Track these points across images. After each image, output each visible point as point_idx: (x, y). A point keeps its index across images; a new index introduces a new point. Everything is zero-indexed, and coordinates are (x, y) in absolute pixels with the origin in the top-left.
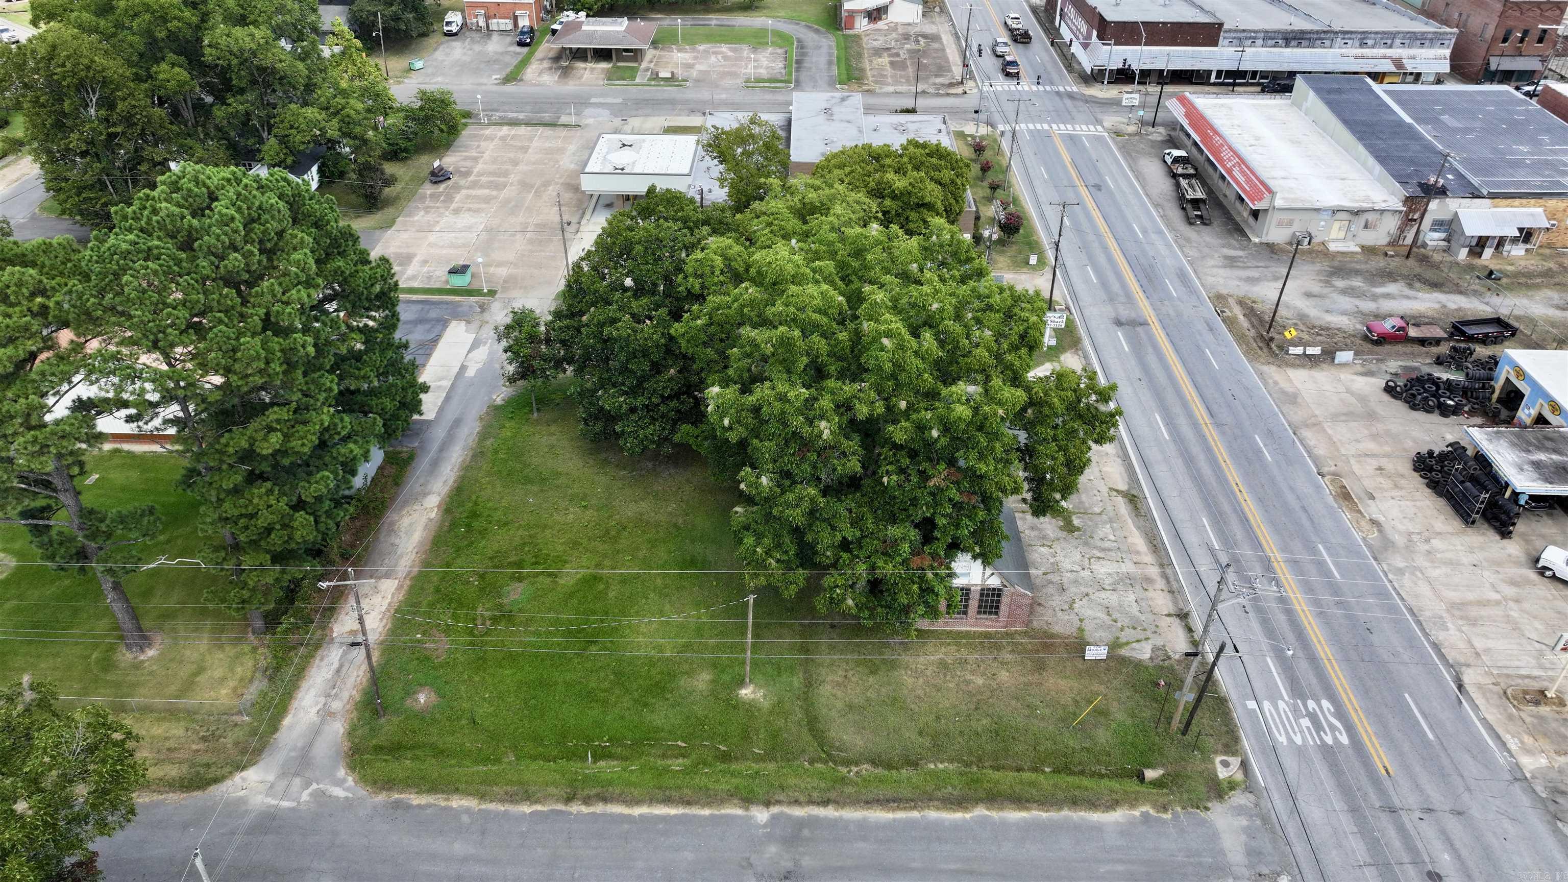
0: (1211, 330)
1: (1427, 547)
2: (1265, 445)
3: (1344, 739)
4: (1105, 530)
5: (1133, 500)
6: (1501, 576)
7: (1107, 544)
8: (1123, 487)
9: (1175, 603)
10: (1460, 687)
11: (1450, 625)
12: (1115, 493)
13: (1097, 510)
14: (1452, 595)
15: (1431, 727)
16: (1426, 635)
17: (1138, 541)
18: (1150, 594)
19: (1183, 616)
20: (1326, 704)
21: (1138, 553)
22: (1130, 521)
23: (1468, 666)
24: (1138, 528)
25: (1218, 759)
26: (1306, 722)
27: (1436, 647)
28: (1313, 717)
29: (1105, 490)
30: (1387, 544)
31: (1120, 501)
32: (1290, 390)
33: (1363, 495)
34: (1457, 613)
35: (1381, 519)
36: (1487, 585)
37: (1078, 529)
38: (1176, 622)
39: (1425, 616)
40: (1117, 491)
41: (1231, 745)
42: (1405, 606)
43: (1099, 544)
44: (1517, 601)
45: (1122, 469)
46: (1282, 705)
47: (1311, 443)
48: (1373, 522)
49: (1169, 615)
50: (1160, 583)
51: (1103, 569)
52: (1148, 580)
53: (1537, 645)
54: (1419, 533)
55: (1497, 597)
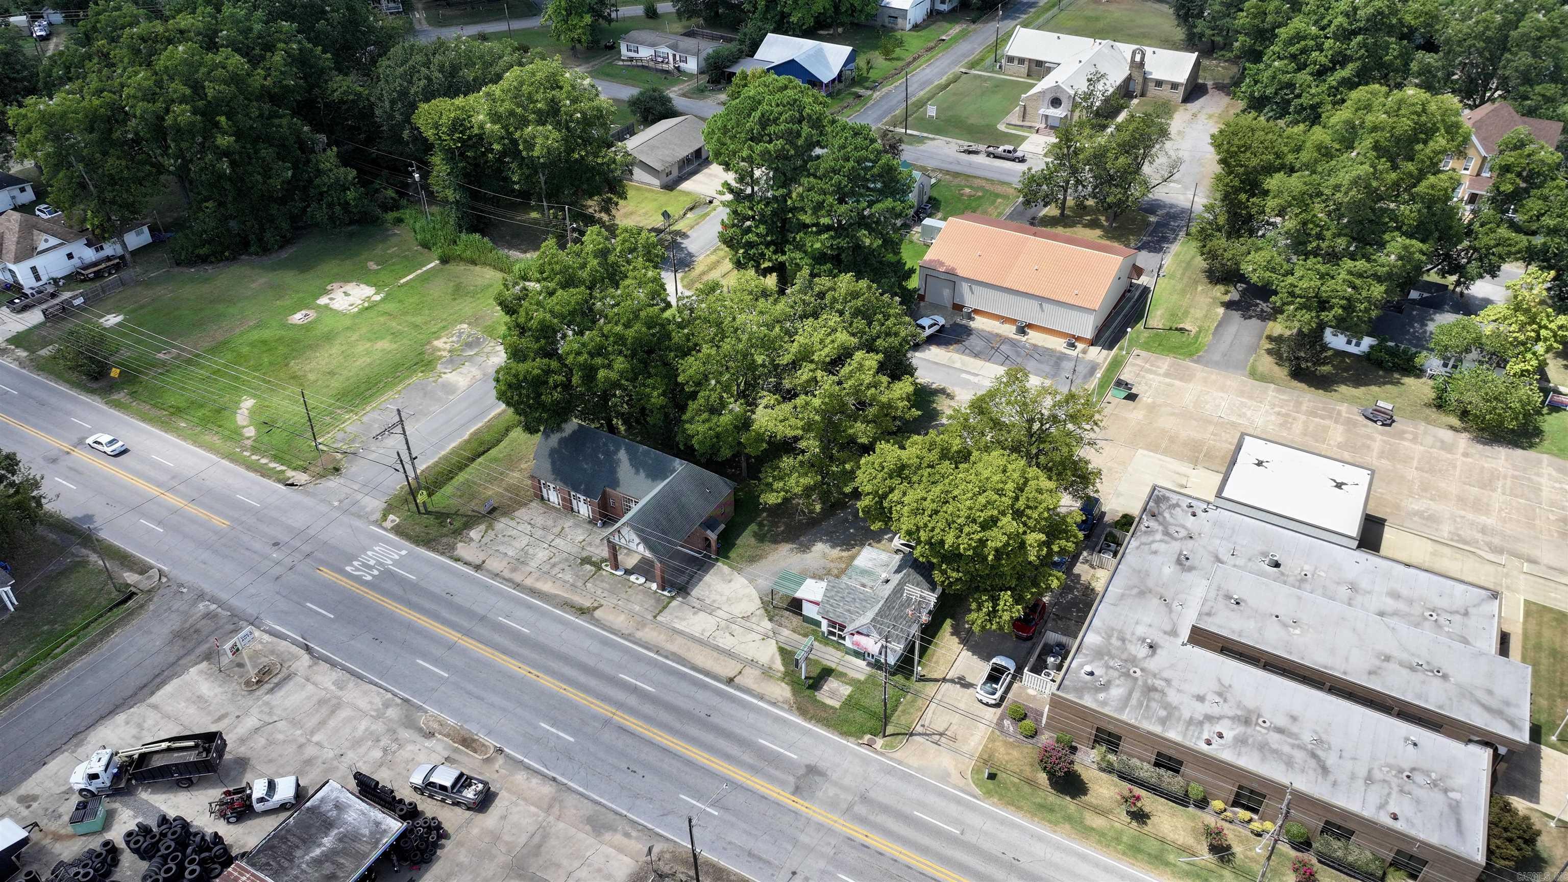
0: (750, 854)
1: (382, 744)
2: (558, 737)
3: (348, 569)
4: (568, 577)
5: (582, 611)
6: (320, 760)
7: (556, 570)
8: (598, 614)
9: (488, 571)
10: (307, 649)
11: (333, 688)
12: (596, 605)
13: (589, 585)
14: (344, 714)
15: (311, 609)
16: (344, 669)
17: (547, 587)
18: (505, 563)
19: (478, 568)
20: (369, 578)
21: (537, 580)
22: (566, 595)
23: (310, 667)
24: (556, 596)
25: (398, 520)
26: (372, 562)
27: (333, 664)
28: (371, 568)
29: (602, 602)
30: (410, 723)
31: (587, 603)
32: (608, 836)
33: (455, 756)
34: (334, 701)
35: (427, 743)
36: (326, 744)
37: (581, 564)
38: (478, 562)
39: (352, 683)
40: (597, 608)
41: (398, 530)
42: (366, 677)
43: (561, 566)
44: (301, 746)
45: (616, 627)
46: (390, 562)
47: (535, 781)
48: (431, 735)
49: (484, 562)
50: (506, 574)
51: (542, 555)
52: (514, 570)
53: (275, 718)
54: (395, 752)
55: (316, 738)
